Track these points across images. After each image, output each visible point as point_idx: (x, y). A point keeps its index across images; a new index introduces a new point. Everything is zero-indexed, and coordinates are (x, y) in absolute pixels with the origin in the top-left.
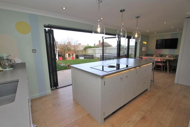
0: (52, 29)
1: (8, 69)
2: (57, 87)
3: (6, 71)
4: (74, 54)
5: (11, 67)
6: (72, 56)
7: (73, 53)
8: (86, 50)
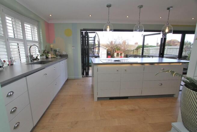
0: (87, 31)
1: (58, 57)
2: (88, 76)
3: (57, 58)
4: (123, 54)
5: (60, 56)
6: (120, 55)
7: (121, 52)
8: (138, 50)
